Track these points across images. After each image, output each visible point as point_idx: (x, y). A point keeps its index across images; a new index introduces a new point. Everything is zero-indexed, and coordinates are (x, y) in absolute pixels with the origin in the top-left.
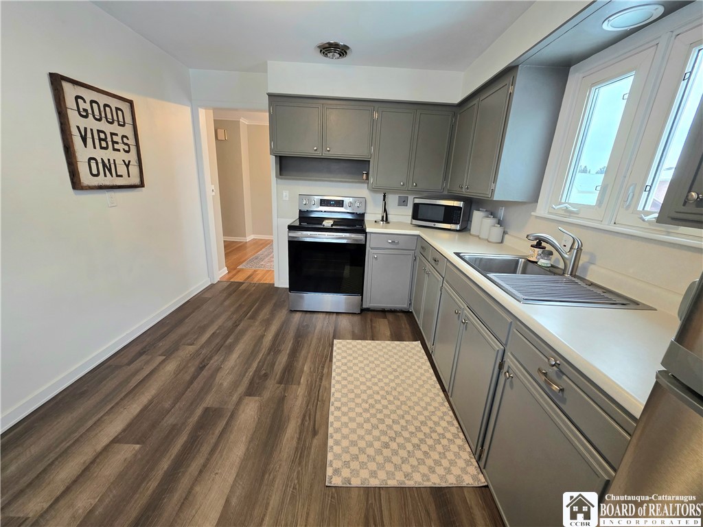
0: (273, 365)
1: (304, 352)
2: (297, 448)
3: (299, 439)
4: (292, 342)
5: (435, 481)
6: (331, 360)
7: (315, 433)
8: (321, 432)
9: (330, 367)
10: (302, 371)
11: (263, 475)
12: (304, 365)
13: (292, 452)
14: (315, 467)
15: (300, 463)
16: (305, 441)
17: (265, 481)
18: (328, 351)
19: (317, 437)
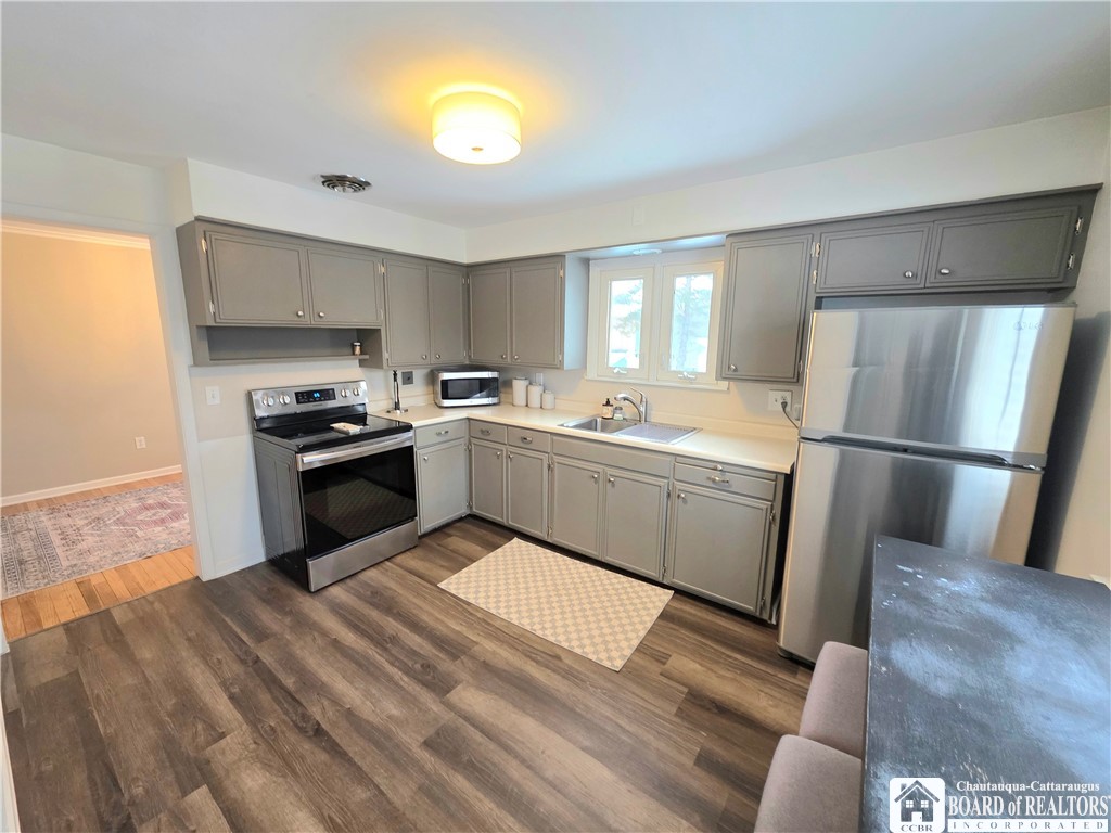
0: (413, 653)
1: (425, 617)
2: (563, 677)
3: (554, 671)
4: (390, 620)
5: (656, 613)
6: (469, 604)
7: (558, 658)
8: (559, 652)
9: (478, 609)
10: (458, 633)
11: (575, 712)
12: (448, 627)
13: (566, 682)
14: (595, 673)
15: (582, 681)
16: (560, 668)
17: (584, 713)
18: (449, 599)
19: (563, 657)
